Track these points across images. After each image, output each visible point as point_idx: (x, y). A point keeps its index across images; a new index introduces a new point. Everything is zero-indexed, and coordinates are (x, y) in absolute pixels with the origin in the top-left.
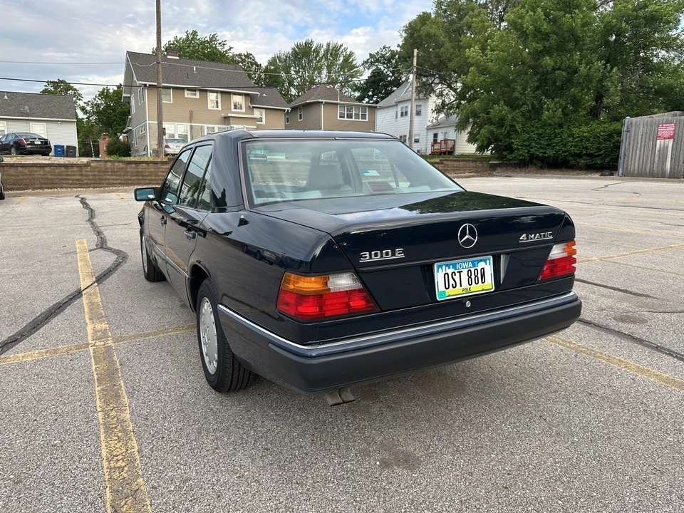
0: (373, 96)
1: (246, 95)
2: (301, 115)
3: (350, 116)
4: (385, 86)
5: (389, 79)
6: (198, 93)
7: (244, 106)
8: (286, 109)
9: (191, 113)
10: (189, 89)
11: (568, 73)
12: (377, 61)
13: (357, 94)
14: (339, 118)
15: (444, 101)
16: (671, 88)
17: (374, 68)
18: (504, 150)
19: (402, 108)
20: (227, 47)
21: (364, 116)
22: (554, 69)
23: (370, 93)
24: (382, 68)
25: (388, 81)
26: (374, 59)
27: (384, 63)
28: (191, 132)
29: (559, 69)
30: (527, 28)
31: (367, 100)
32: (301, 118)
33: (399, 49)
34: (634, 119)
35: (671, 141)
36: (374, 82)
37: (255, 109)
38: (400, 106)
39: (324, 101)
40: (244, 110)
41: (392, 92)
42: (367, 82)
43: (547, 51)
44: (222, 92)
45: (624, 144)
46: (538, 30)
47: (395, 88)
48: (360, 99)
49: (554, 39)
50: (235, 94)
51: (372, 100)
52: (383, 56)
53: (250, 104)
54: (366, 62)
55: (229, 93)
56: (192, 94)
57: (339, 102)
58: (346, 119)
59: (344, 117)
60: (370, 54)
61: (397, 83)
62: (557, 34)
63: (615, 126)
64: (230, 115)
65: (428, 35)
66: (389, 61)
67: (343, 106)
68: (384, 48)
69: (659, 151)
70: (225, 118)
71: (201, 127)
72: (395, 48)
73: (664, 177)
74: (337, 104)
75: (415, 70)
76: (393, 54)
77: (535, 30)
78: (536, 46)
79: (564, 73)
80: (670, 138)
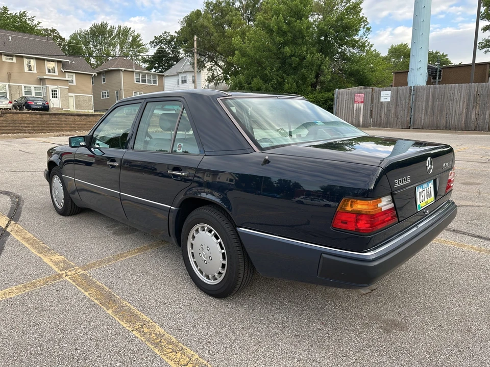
0: (158, 68)
1: (58, 62)
2: (104, 79)
3: (144, 81)
4: (167, 60)
5: (170, 55)
6: (14, 58)
7: (56, 70)
8: (93, 74)
9: (9, 75)
10: (6, 55)
11: (300, 59)
12: (161, 42)
13: (146, 65)
14: (135, 82)
15: (213, 74)
16: (358, 71)
17: (158, 47)
19: (182, 77)
20: (35, 22)
21: (155, 82)
22: (291, 56)
23: (156, 65)
24: (165, 47)
25: (170, 57)
26: (158, 41)
27: (166, 44)
28: (10, 90)
29: (293, 56)
30: (273, 27)
31: (154, 70)
32: (104, 81)
33: (176, 35)
34: (341, 90)
35: (362, 104)
36: (159, 57)
37: (66, 74)
38: (180, 76)
39: (123, 69)
40: (57, 74)
41: (172, 65)
42: (154, 57)
43: (286, 43)
44: (37, 59)
45: (335, 106)
46: (280, 29)
47: (175, 63)
48: (149, 69)
49: (290, 36)
50: (48, 60)
51: (158, 70)
52: (165, 39)
53: (62, 69)
54: (152, 42)
55: (44, 60)
56: (10, 59)
57: (134, 70)
58: (141, 83)
59: (139, 82)
60: (155, 37)
61: (177, 59)
62: (291, 33)
63: (329, 94)
64: (45, 77)
65: (202, 26)
66: (169, 42)
67: (138, 73)
68: (165, 33)
69: (356, 111)
70: (41, 79)
71: (19, 86)
72: (173, 33)
74: (133, 72)
75: (196, 50)
76: (172, 38)
77: (278, 28)
78: (279, 39)
79: (297, 59)
80: (362, 102)
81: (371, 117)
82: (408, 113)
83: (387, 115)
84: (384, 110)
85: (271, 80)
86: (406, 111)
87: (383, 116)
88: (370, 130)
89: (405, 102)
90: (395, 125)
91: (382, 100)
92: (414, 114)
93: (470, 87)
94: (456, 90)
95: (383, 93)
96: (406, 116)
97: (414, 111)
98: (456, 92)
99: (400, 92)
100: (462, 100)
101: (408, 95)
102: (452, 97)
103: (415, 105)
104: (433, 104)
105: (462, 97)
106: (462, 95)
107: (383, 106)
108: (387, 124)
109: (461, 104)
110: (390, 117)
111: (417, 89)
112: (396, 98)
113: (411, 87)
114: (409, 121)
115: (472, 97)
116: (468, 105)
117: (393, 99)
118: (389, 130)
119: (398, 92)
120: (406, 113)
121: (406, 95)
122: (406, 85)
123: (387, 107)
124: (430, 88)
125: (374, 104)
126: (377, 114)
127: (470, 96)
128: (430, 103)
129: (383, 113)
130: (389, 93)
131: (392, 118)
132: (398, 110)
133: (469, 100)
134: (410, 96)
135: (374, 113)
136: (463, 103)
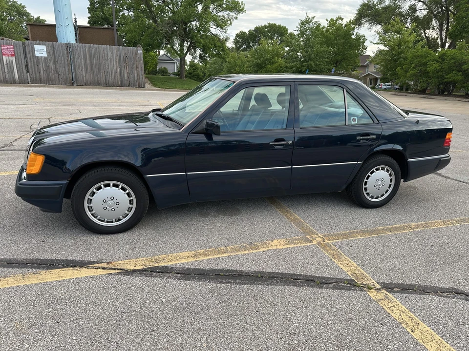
35: (14, 58)
69: (7, 64)
73: (15, 83)
80: (12, 55)
81: (28, 71)
82: (69, 69)
83: (47, 71)
84: (42, 66)
86: (67, 68)
87: (42, 72)
88: (29, 86)
89: (64, 59)
90: (57, 82)
91: (37, 54)
92: (75, 71)
93: (119, 50)
94: (109, 51)
95: (36, 47)
96: (67, 73)
97: (75, 68)
98: (109, 53)
99: (56, 47)
100: (115, 60)
101: (66, 52)
102: (106, 58)
103: (74, 63)
104: (91, 62)
105: (114, 58)
106: (114, 56)
107: (40, 61)
108: (49, 81)
109: (115, 63)
110: (51, 74)
111: (68, 46)
112: (52, 52)
113: (66, 44)
114: (71, 78)
115: (122, 59)
116: (120, 65)
117: (51, 55)
118: (54, 87)
119: (54, 47)
120: (67, 70)
121: (63, 51)
122: (56, 40)
123: (45, 63)
124: (85, 47)
125: (28, 59)
126: (35, 70)
127: (120, 57)
128: (88, 62)
129: (42, 69)
130: (44, 47)
131: (53, 75)
132: (58, 66)
133: (120, 60)
134: (67, 53)
135: (30, 68)
136: (116, 63)
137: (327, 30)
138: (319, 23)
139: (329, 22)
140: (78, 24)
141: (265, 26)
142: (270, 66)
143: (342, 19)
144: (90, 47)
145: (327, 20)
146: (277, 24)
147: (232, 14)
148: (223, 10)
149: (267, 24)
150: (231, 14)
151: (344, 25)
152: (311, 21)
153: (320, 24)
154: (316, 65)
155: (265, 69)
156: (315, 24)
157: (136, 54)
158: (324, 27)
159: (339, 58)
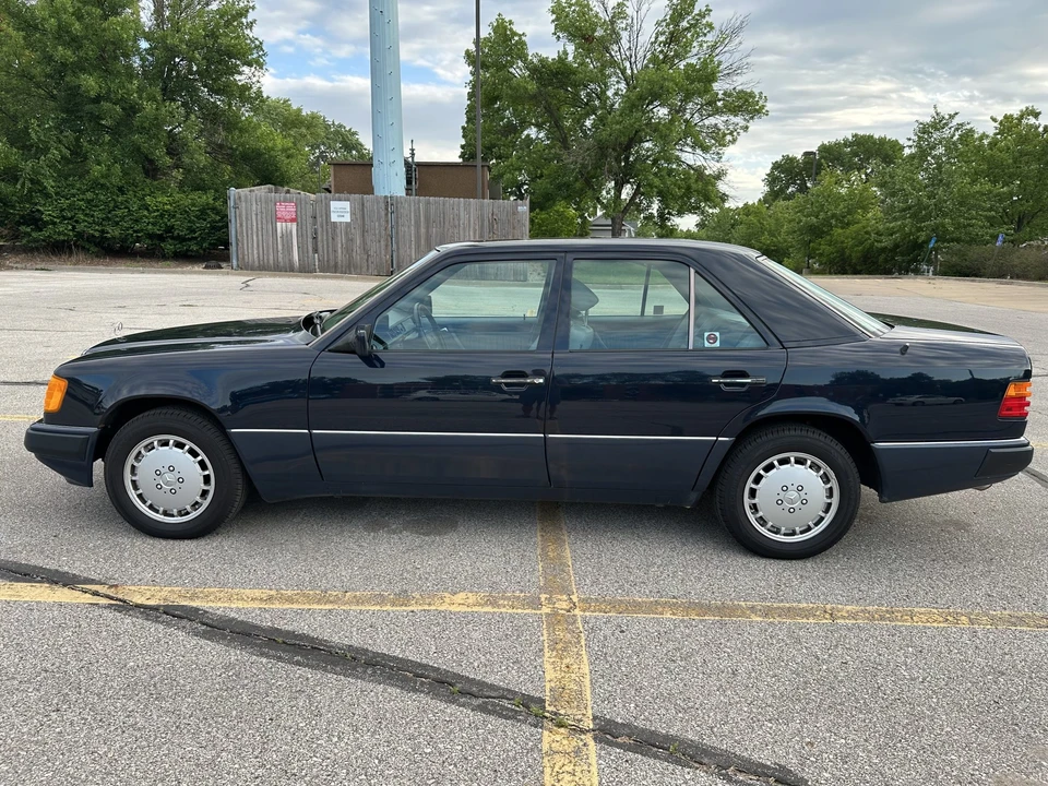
11: (124, 109)
18: (19, 223)
22: (97, 100)
29: (107, 99)
34: (244, 192)
35: (295, 225)
43: (79, 67)
45: (233, 226)
49: (90, 51)
69: (282, 238)
73: (292, 270)
77: (59, 26)
78: (62, 52)
79: (118, 108)
80: (292, 220)
81: (316, 250)
82: (387, 246)
83: (348, 250)
84: (341, 240)
85: (46, 150)
86: (383, 243)
87: (340, 251)
88: (315, 277)
89: (380, 225)
90: (364, 269)
91: (334, 218)
92: (398, 248)
93: (482, 206)
94: (462, 209)
95: (334, 205)
96: (383, 252)
97: (397, 243)
98: (462, 214)
99: (367, 205)
100: (472, 227)
101: (383, 213)
103: (397, 233)
104: (427, 232)
105: (472, 222)
106: (472, 219)
107: (338, 231)
108: (349, 267)
109: (472, 233)
110: (354, 254)
111: (390, 203)
112: (360, 213)
113: (386, 197)
114: (390, 262)
115: (486, 223)
117: (356, 219)
118: (357, 279)
119: (363, 205)
120: (383, 247)
121: (378, 212)
122: (370, 191)
123: (346, 233)
124: (419, 202)
125: (318, 226)
126: (328, 247)
127: (483, 221)
128: (423, 230)
129: (340, 245)
130: (346, 205)
131: (358, 257)
132: (369, 239)
133: (482, 227)
134: (387, 214)
135: (320, 244)
136: (475, 233)
137: (993, 144)
138: (968, 127)
139: (1001, 123)
140: (416, 160)
141: (846, 140)
142: (840, 231)
143: (1036, 115)
144: (428, 203)
145: (994, 120)
146: (876, 136)
147: (739, 120)
148: (718, 111)
149: (850, 138)
150: (733, 119)
151: (1041, 129)
152: (946, 124)
153: (971, 131)
154: (958, 227)
155: (828, 237)
156: (957, 129)
157: (514, 214)
158: (984, 136)
159: (1027, 207)
